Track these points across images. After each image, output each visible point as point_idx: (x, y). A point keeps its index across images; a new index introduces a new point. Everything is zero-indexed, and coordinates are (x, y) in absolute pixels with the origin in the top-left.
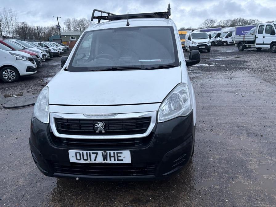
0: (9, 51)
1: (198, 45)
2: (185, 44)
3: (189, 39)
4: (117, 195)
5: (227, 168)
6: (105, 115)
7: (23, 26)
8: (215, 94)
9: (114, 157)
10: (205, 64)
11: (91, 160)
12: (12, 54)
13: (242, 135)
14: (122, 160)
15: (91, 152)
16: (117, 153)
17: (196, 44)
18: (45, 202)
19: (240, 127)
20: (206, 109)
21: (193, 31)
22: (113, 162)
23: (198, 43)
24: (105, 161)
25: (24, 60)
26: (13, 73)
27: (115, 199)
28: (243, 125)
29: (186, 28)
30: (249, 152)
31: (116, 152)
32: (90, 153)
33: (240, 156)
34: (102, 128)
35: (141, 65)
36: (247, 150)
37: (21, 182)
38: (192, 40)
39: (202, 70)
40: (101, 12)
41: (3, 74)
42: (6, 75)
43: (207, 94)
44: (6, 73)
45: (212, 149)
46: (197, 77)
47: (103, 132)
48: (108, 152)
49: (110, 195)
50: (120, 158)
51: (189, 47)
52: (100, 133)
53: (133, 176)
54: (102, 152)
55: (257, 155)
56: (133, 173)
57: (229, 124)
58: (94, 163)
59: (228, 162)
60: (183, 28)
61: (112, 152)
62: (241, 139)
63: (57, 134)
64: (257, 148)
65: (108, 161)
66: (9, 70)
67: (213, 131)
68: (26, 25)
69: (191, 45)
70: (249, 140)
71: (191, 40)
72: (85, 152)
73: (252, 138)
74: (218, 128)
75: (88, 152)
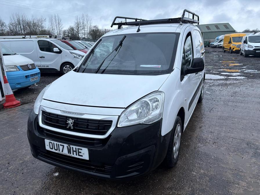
0: (69, 51)
1: (255, 49)
2: (241, 47)
3: (245, 42)
4: (87, 186)
5: (206, 185)
6: (76, 113)
7: (94, 29)
8: (243, 105)
9: (76, 151)
10: (254, 70)
11: (59, 151)
12: (71, 53)
13: (247, 153)
14: (82, 156)
15: (60, 144)
16: (78, 149)
17: (253, 48)
18: (33, 178)
19: (249, 145)
20: (223, 119)
21: (255, 33)
22: (75, 156)
23: (255, 47)
24: (70, 154)
25: (80, 58)
26: (71, 68)
27: (84, 189)
28: (255, 143)
29: (251, 30)
30: (243, 174)
31: (77, 147)
32: (58, 144)
33: (229, 175)
34: (72, 125)
35: (135, 70)
36: (242, 172)
37: (28, 158)
38: (249, 43)
39: (247, 77)
40: (126, 18)
41: (64, 69)
42: (65, 70)
43: (234, 103)
44: (66, 68)
45: (202, 163)
46: (234, 84)
47: (72, 128)
48: (71, 146)
49: (82, 185)
50: (80, 154)
51: (244, 51)
52: (69, 129)
53: (93, 172)
54: (67, 145)
55: (250, 179)
56: (93, 169)
57: (240, 139)
58: (61, 153)
59: (211, 179)
60: (247, 30)
61: (74, 147)
62: (243, 158)
63: (41, 124)
64: (255, 172)
65: (72, 155)
66: (68, 66)
67: (216, 144)
68: (98, 28)
69: (247, 49)
70: (252, 161)
71: (247, 44)
72: (55, 143)
73: (256, 159)
74: (223, 141)
75: (58, 143)
